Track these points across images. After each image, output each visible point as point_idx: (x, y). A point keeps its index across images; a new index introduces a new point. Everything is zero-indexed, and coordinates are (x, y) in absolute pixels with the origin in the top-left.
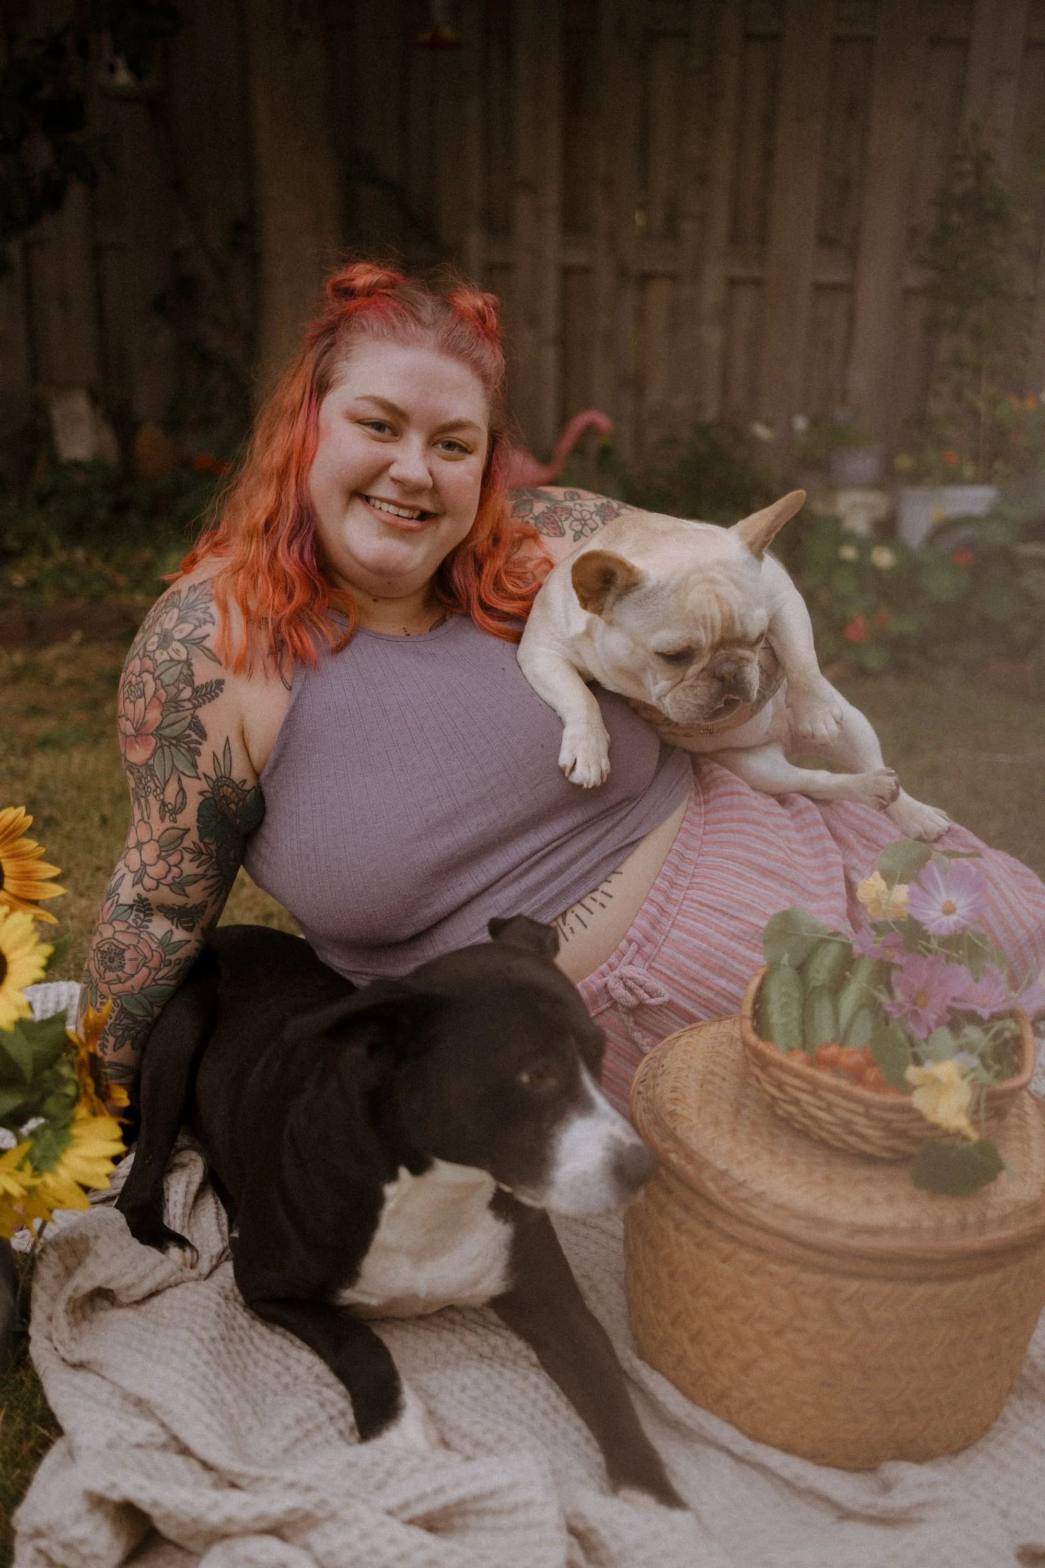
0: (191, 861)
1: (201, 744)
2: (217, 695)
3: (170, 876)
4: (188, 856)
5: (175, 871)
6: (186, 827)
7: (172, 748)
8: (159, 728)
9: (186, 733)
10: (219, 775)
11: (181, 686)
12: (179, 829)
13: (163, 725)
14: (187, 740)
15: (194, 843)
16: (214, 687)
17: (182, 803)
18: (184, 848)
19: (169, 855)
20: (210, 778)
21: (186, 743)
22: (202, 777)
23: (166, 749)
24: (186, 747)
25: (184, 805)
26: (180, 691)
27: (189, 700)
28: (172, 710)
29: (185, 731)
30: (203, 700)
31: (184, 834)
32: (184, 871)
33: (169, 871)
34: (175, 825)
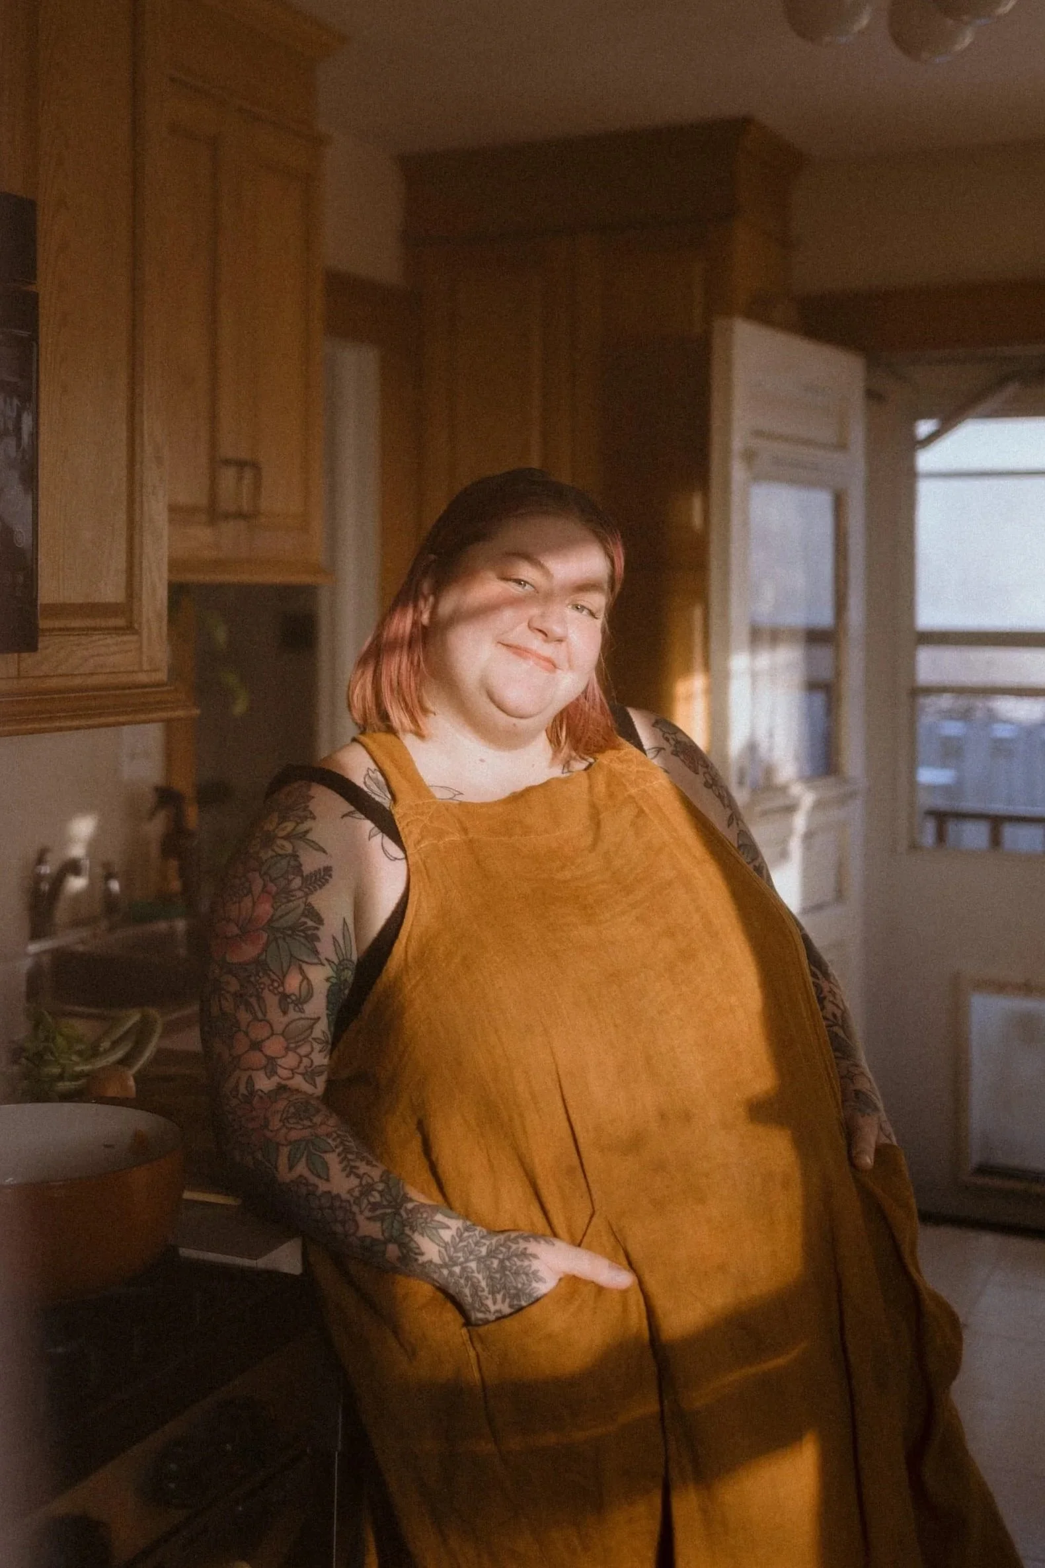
0: (320, 1051)
1: (317, 929)
2: (327, 881)
3: (302, 1066)
4: (317, 1047)
5: (306, 1061)
6: (316, 1016)
7: (288, 939)
8: (271, 920)
9: (300, 921)
10: (341, 958)
11: (291, 877)
12: (308, 1019)
13: (274, 918)
14: (302, 928)
15: (324, 1032)
16: (322, 874)
17: (308, 992)
18: (314, 1039)
19: (299, 1046)
20: (333, 962)
21: (303, 931)
22: (325, 962)
23: (280, 942)
24: (302, 934)
25: (310, 994)
26: (290, 882)
27: (300, 889)
28: (284, 900)
29: (299, 919)
30: (314, 887)
31: (314, 1024)
32: (314, 1061)
33: (301, 1062)
34: (303, 1016)
